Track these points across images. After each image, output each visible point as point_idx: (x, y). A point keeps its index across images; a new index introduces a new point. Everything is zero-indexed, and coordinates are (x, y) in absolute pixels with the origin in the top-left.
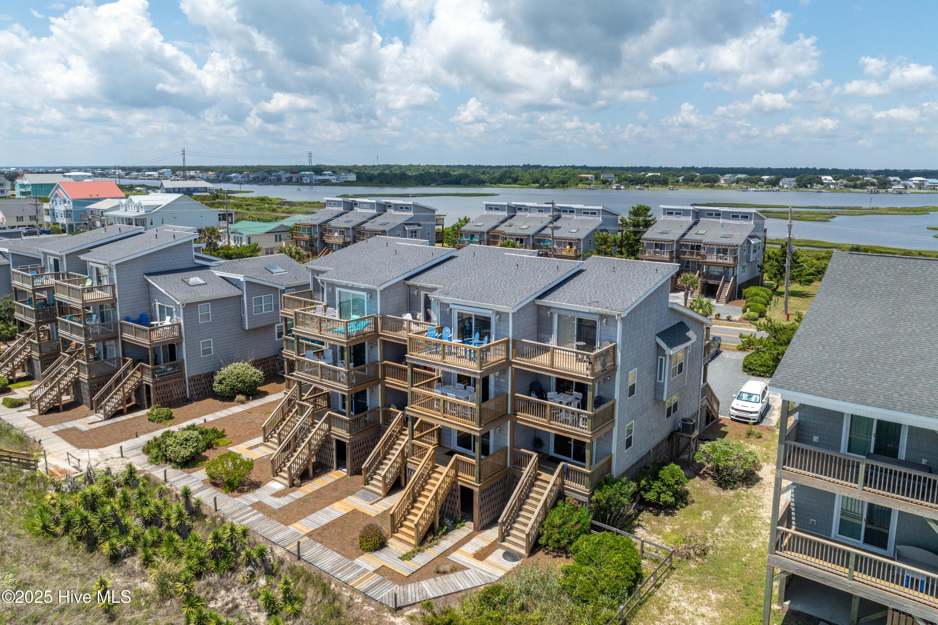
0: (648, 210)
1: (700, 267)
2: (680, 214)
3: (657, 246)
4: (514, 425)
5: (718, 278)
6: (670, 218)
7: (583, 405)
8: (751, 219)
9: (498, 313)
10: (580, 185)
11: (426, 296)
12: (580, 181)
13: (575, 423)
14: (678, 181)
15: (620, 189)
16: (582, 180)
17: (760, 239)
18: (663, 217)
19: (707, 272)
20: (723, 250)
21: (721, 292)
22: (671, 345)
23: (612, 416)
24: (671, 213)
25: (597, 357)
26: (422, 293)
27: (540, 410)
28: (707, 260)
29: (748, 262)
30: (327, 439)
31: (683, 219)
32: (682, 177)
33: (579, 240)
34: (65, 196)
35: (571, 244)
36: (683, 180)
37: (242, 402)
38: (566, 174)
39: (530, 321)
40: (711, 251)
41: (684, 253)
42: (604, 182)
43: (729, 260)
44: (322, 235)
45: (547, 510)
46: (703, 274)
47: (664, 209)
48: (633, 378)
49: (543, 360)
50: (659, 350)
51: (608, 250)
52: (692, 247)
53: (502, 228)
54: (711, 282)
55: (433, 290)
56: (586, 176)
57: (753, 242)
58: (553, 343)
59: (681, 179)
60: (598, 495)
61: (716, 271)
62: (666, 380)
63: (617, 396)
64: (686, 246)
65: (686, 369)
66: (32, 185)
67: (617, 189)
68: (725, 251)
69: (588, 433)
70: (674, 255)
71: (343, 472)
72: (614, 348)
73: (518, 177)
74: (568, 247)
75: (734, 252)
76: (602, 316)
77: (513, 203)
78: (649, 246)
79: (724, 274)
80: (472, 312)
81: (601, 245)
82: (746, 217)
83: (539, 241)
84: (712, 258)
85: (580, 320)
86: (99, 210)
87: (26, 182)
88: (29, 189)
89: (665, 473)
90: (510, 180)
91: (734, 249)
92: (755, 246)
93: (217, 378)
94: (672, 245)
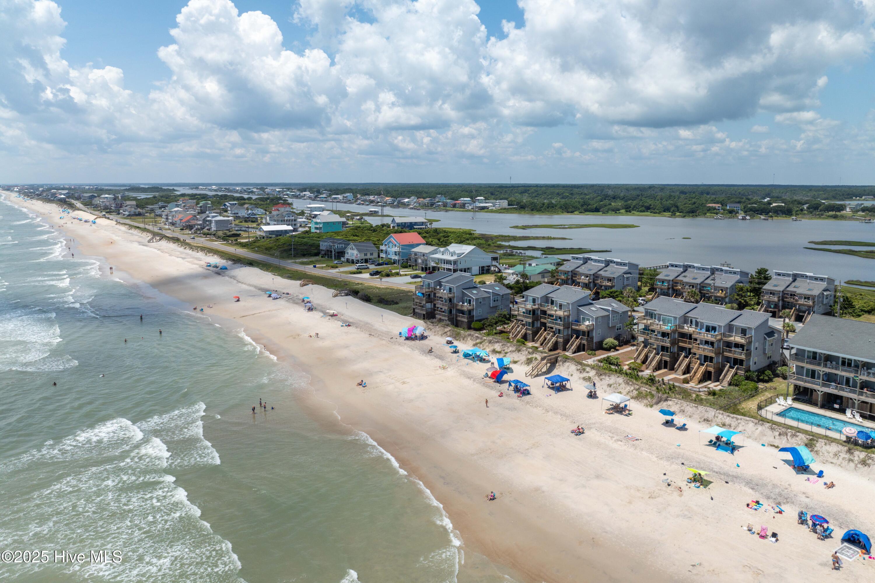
0: (766, 271)
1: (795, 306)
2: (785, 275)
3: (771, 293)
4: (723, 356)
5: (805, 312)
6: (779, 277)
7: (743, 350)
8: (825, 282)
9: (719, 326)
10: (708, 214)
11: (696, 321)
12: (708, 210)
13: (741, 355)
14: (802, 210)
15: (746, 219)
16: (710, 210)
17: (830, 291)
18: (775, 277)
19: (799, 308)
20: (807, 298)
21: (805, 319)
22: (769, 337)
23: (751, 354)
24: (780, 275)
25: (747, 338)
26: (690, 319)
27: (730, 351)
28: (799, 302)
29: (823, 304)
30: (661, 360)
31: (786, 278)
32: (807, 205)
33: (727, 288)
34: (396, 243)
35: (722, 290)
36: (808, 208)
37: (614, 352)
38: (694, 203)
39: (727, 328)
40: (800, 298)
41: (786, 298)
42: (731, 212)
43: (810, 303)
44: (572, 276)
45: (732, 377)
46: (796, 309)
47: (776, 273)
48: (757, 345)
49: (732, 339)
50: (765, 339)
51: (743, 294)
52: (791, 295)
53: (680, 278)
54: (801, 314)
55: (697, 318)
56: (714, 205)
57: (825, 294)
58: (734, 334)
59: (805, 207)
60: (746, 373)
61: (804, 308)
62: (767, 347)
63: (752, 349)
64: (788, 294)
65: (774, 345)
66: (323, 223)
67: (743, 219)
68: (808, 298)
69: (744, 357)
70: (781, 298)
71: (666, 370)
72: (752, 336)
73: (650, 205)
74: (721, 291)
75: (813, 299)
76: (749, 328)
77: (686, 263)
78: (767, 293)
79: (808, 310)
80: (711, 325)
81: (739, 291)
82: (822, 280)
83: (703, 287)
84: (802, 301)
85: (742, 329)
86: (421, 253)
87: (318, 221)
88: (321, 226)
89: (766, 372)
90: (643, 208)
91: (813, 298)
92: (827, 295)
93: (604, 343)
94: (779, 294)
